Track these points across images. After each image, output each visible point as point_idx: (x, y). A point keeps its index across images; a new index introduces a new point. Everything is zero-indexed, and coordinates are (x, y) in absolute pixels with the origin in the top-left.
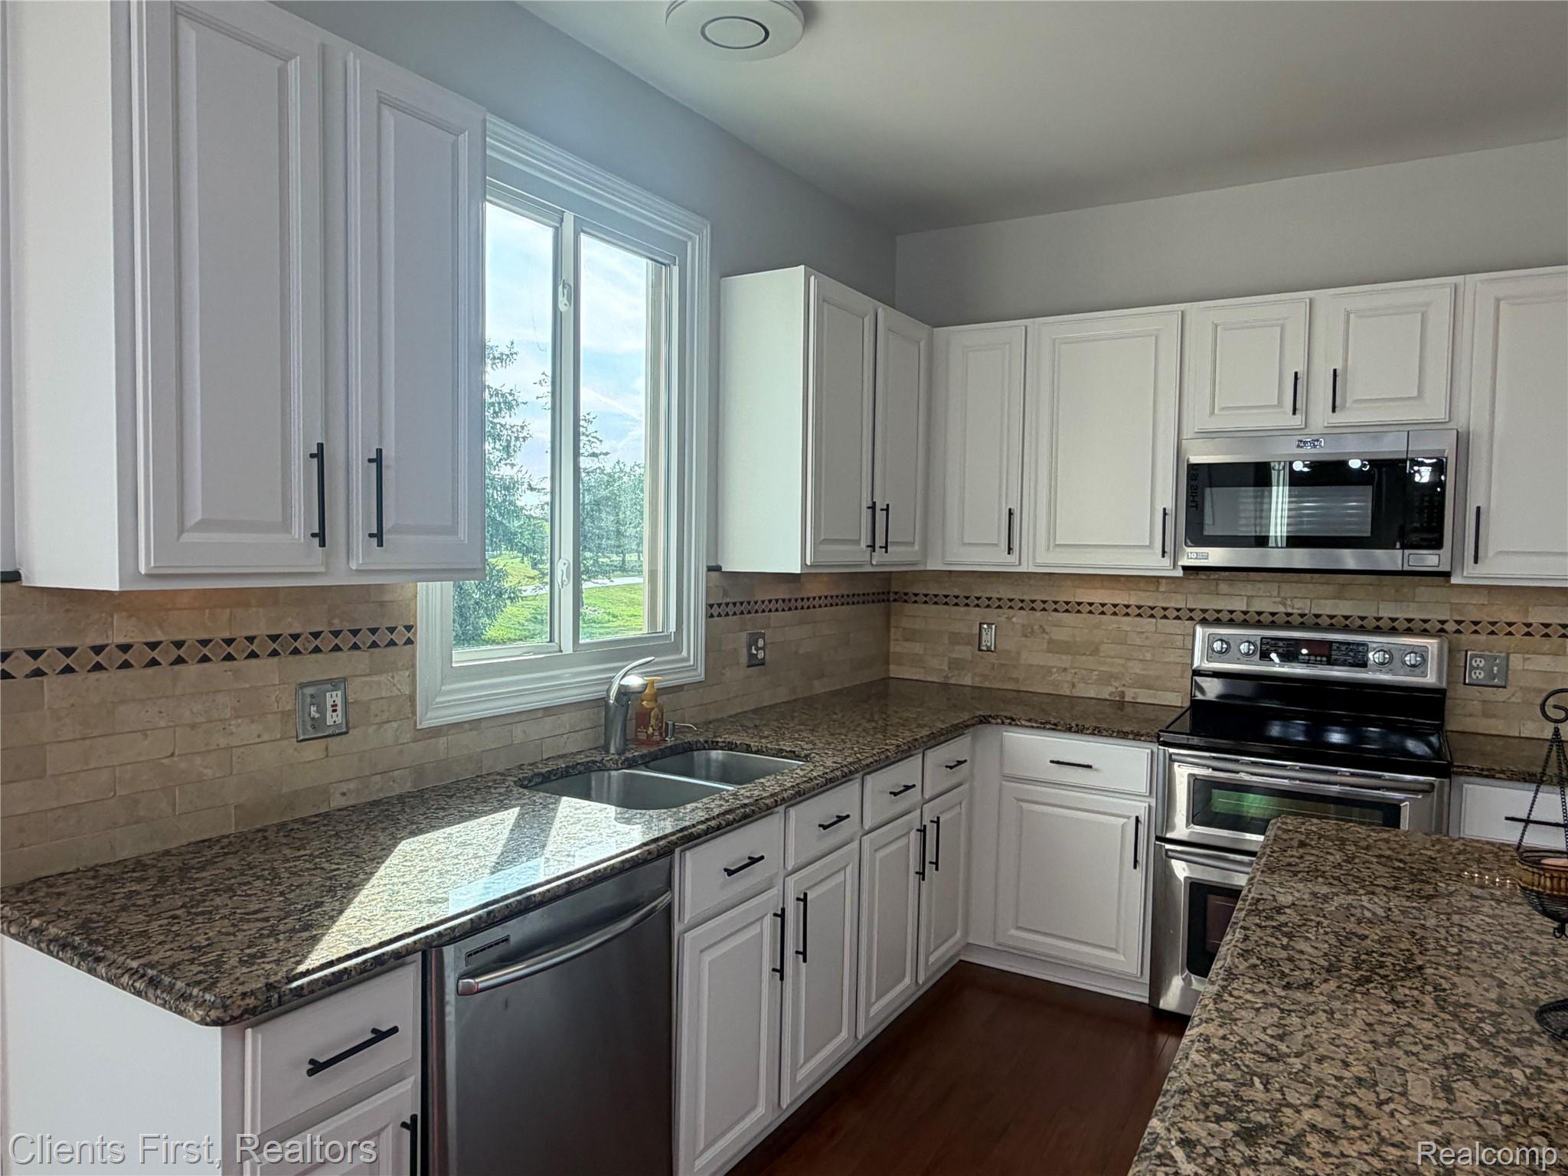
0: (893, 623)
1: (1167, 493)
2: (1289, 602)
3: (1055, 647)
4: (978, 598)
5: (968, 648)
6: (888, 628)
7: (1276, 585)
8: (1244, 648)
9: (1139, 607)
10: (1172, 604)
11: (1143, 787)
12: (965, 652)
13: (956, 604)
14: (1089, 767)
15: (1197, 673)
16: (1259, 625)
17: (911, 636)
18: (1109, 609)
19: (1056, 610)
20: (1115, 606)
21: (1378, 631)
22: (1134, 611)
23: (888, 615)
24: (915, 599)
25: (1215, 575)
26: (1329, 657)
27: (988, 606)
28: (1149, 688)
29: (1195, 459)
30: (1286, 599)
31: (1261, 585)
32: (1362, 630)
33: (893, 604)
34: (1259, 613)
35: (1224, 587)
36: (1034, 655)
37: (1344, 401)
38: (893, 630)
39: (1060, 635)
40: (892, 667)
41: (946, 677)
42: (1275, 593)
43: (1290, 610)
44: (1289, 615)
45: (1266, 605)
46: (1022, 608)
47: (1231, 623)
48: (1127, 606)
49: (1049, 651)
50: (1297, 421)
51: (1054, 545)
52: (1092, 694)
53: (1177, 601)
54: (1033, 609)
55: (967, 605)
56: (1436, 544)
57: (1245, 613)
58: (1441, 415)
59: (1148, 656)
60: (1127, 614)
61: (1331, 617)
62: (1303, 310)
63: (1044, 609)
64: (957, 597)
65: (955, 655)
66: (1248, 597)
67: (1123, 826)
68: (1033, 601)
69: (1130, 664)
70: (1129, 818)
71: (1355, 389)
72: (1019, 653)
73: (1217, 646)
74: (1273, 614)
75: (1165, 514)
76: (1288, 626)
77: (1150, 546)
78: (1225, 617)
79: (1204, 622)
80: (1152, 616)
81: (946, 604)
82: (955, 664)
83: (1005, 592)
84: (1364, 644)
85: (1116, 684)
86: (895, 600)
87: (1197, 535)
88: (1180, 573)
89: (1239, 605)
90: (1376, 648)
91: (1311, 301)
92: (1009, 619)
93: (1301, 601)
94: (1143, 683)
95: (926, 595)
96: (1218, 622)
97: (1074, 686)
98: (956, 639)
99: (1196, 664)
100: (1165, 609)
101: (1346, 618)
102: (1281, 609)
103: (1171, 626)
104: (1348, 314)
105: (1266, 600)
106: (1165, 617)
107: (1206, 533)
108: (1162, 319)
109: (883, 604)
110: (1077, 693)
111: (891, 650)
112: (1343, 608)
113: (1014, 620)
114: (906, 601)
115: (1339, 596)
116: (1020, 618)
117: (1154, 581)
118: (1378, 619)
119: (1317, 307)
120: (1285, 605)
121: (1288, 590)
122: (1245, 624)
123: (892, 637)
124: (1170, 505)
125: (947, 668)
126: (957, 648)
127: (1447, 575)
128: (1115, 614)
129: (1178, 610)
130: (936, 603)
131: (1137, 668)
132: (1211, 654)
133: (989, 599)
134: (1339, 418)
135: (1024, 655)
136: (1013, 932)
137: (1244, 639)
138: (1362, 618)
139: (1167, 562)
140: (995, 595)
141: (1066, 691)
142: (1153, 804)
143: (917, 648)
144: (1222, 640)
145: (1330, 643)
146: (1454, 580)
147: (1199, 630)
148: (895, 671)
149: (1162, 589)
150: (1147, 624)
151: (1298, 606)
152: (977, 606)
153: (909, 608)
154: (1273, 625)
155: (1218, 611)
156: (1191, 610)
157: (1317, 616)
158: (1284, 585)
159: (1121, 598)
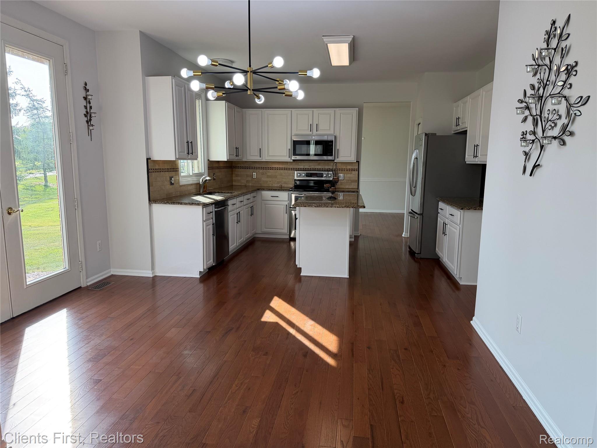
0: (233, 173)
1: (289, 146)
2: (311, 166)
3: (268, 177)
4: (252, 167)
5: (250, 178)
6: (232, 174)
7: (308, 163)
8: (303, 175)
9: (284, 168)
10: (290, 167)
11: (287, 199)
12: (250, 179)
13: (247, 169)
14: (278, 197)
15: (295, 180)
16: (306, 171)
17: (237, 176)
18: (278, 169)
19: (268, 169)
20: (280, 168)
21: (325, 171)
22: (283, 169)
23: (232, 171)
24: (238, 167)
25: (298, 161)
26: (317, 176)
27: (254, 169)
28: (287, 184)
29: (294, 140)
30: (310, 166)
31: (306, 163)
32: (322, 171)
33: (233, 169)
34: (306, 169)
35: (299, 164)
36: (264, 179)
37: (318, 130)
38: (233, 175)
39: (269, 174)
40: (233, 183)
41: (246, 184)
42: (308, 165)
43: (311, 168)
44: (311, 169)
45: (307, 167)
46: (261, 169)
47: (301, 170)
48: (282, 168)
49: (267, 178)
50: (311, 133)
51: (268, 156)
52: (276, 186)
53: (291, 167)
54: (264, 169)
55: (250, 169)
56: (332, 155)
57: (303, 169)
58: (333, 133)
59: (286, 178)
60: (282, 170)
61: (318, 169)
62: (311, 112)
63: (266, 169)
64: (247, 167)
65: (248, 179)
66: (304, 166)
67: (284, 207)
68: (264, 168)
69: (283, 179)
70: (285, 205)
71: (320, 127)
72: (261, 178)
73: (299, 175)
74: (308, 169)
75: (289, 150)
76: (310, 171)
77: (287, 156)
78: (300, 169)
79: (296, 170)
80: (287, 170)
81: (245, 168)
82: (247, 181)
83: (257, 165)
84: (323, 173)
85: (281, 183)
86: (234, 168)
87: (295, 154)
88: (292, 161)
89: (302, 167)
90: (325, 174)
91: (313, 111)
92: (259, 171)
93: (313, 166)
94: (285, 183)
95: (241, 167)
96: (299, 170)
97: (272, 185)
98: (247, 176)
99: (295, 178)
100: (289, 168)
101: (320, 169)
102: (309, 168)
103: (290, 171)
104: (319, 114)
105: (307, 166)
106: (289, 170)
107: (296, 153)
108: (288, 111)
109: (231, 169)
110: (273, 186)
111: (233, 179)
112: (319, 167)
113: (260, 171)
114: (236, 168)
115: (319, 165)
116: (261, 171)
117: (286, 163)
118: (325, 169)
119: (314, 111)
120: (310, 167)
121: (310, 164)
122: (303, 170)
123: (233, 176)
124: (290, 148)
125: (245, 182)
126: (248, 178)
127: (334, 160)
128: (280, 170)
129: (292, 168)
130: (243, 168)
131: (284, 180)
132: (298, 176)
133: (255, 167)
134: (318, 133)
135: (262, 179)
136: (265, 229)
137: (303, 173)
138: (323, 169)
139: (290, 159)
140: (256, 166)
141: (271, 185)
142: (289, 202)
143: (239, 178)
144: (300, 174)
145: (317, 173)
146: (335, 161)
147: (295, 172)
148: (234, 183)
149: (289, 164)
150: (286, 171)
151: (312, 167)
152: (252, 169)
153: (237, 170)
154: (308, 171)
155: (299, 168)
156: (294, 168)
157: (315, 169)
158: (310, 163)
159: (281, 166)
